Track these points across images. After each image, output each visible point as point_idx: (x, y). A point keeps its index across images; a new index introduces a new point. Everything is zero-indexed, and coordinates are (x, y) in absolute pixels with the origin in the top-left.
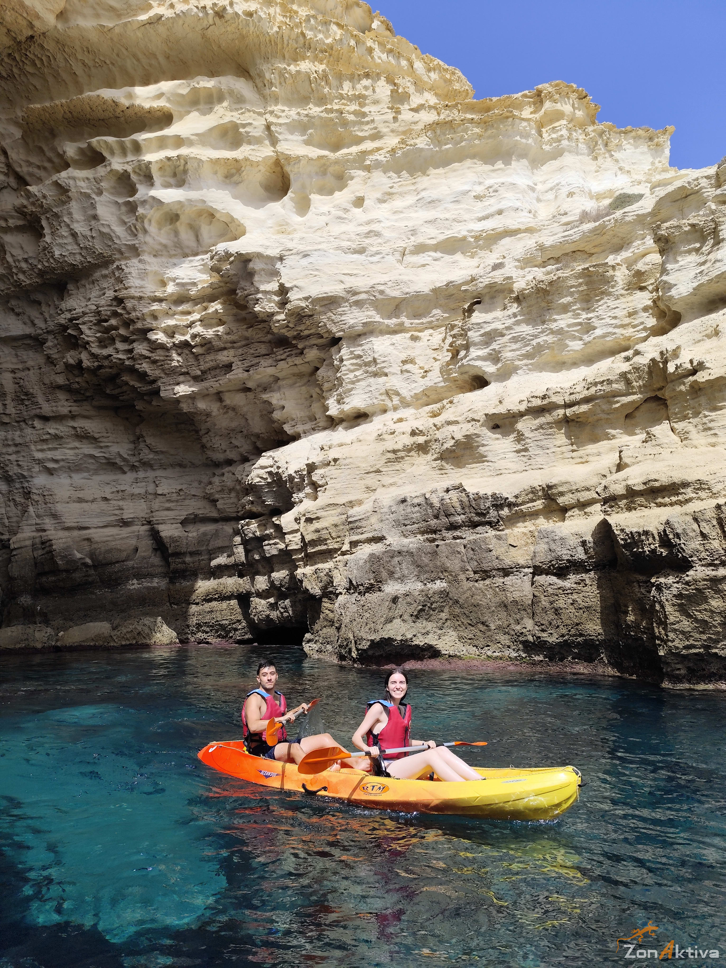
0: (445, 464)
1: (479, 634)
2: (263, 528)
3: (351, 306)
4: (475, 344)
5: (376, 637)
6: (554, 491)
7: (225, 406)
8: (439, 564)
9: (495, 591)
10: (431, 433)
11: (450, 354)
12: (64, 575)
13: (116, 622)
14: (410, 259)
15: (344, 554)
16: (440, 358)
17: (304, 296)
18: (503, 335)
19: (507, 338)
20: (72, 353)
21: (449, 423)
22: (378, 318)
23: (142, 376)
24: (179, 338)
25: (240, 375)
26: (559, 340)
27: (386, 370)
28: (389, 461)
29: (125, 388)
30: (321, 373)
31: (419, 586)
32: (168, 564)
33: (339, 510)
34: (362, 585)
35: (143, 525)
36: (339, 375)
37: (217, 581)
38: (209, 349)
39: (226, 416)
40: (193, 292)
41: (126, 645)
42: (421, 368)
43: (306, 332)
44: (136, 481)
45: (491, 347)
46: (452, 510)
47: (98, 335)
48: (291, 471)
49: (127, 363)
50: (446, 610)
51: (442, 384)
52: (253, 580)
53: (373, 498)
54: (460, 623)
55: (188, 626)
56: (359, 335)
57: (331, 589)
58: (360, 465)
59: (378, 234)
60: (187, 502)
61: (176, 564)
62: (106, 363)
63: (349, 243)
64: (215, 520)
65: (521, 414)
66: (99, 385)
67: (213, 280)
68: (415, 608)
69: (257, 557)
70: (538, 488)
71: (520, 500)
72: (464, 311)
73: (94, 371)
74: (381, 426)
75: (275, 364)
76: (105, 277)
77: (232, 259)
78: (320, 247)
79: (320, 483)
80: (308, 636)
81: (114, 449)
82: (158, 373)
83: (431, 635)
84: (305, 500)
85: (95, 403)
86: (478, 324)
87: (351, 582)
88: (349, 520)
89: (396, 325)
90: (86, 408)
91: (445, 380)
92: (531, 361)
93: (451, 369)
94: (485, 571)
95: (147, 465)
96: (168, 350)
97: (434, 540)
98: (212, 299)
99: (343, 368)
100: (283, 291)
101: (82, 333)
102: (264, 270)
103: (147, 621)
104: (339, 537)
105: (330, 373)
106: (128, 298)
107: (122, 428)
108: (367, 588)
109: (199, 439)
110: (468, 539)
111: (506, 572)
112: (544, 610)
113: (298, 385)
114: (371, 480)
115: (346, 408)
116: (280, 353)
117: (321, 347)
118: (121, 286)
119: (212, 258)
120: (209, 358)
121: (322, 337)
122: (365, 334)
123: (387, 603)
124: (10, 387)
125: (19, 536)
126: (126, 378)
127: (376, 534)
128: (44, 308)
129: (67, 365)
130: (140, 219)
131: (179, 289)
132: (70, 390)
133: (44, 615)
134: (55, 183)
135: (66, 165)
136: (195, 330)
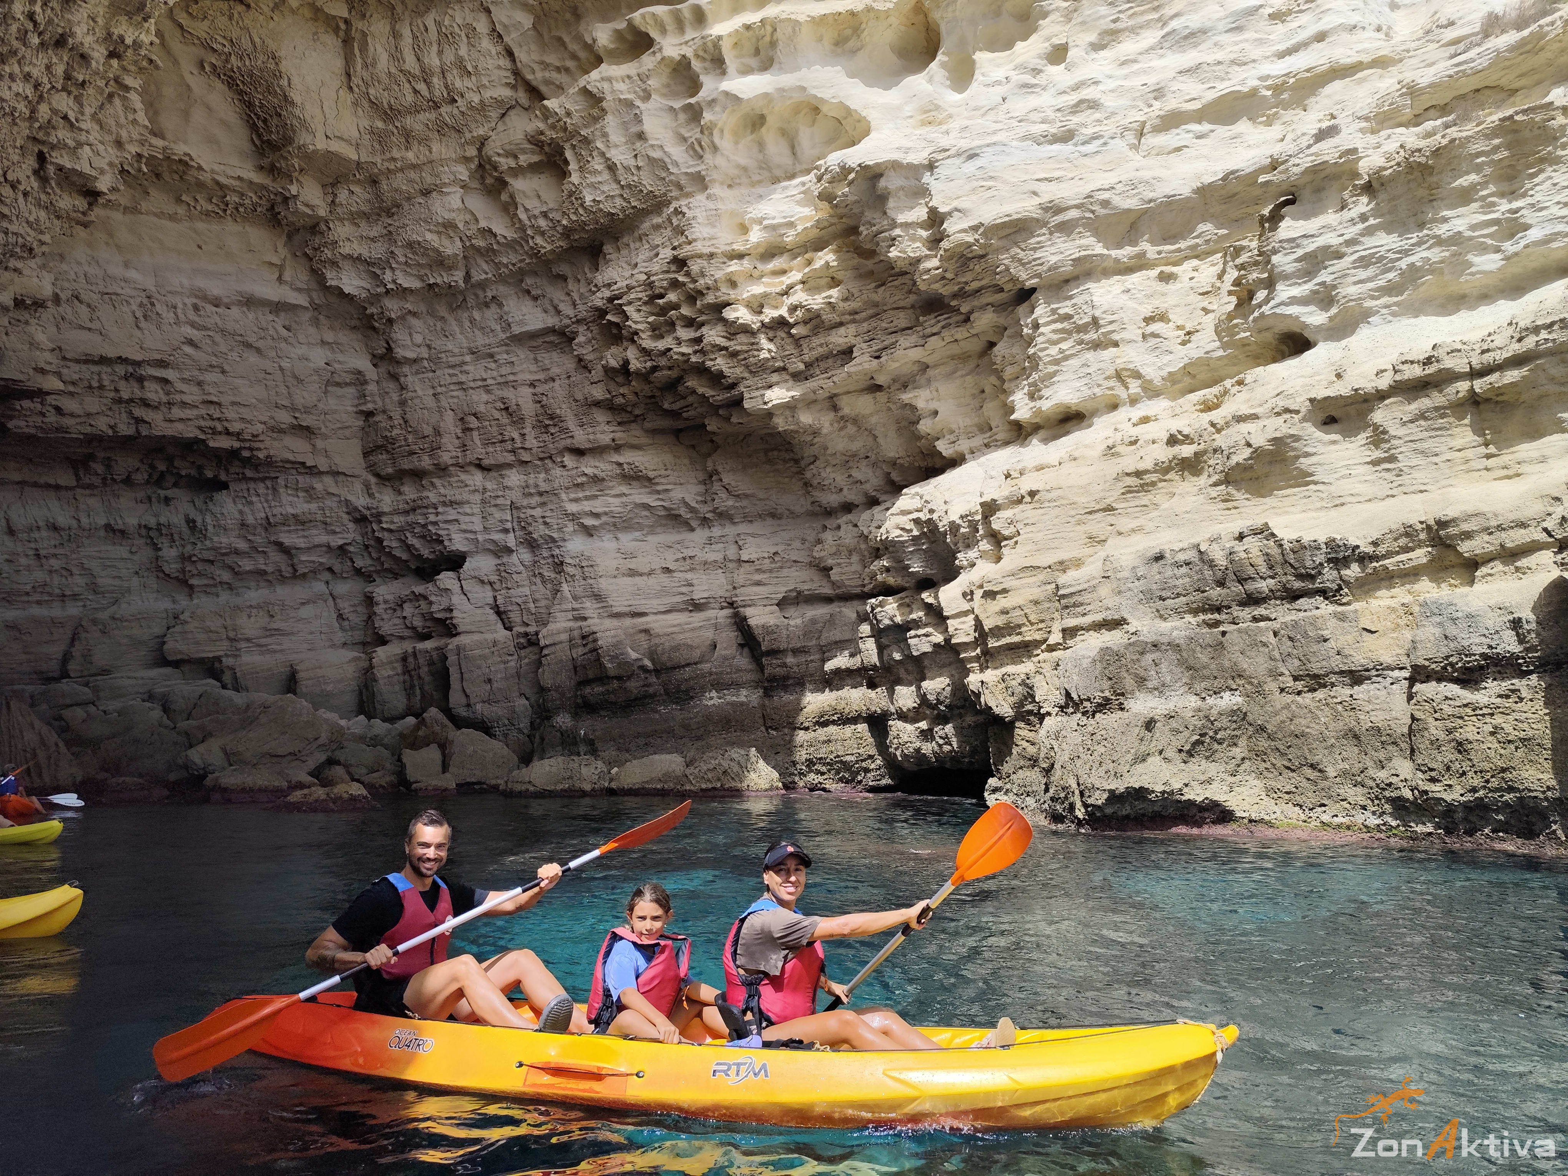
0: (1234, 492)
1: (1305, 783)
2: (907, 610)
3: (1051, 233)
4: (1286, 277)
5: (1120, 786)
6: (1452, 531)
7: (842, 418)
8: (1227, 664)
9: (1336, 711)
10: (1206, 438)
11: (1234, 300)
12: (615, 684)
13: (691, 754)
14: (1152, 140)
15: (1051, 649)
16: (1215, 307)
17: (971, 224)
18: (1339, 256)
19: (1348, 260)
20: (614, 350)
21: (1240, 419)
22: (1099, 249)
23: (716, 379)
24: (770, 314)
25: (866, 366)
26: (1453, 255)
27: (1115, 337)
28: (1129, 490)
29: (690, 399)
30: (1000, 350)
31: (1193, 702)
32: (761, 668)
33: (1042, 576)
34: (1089, 700)
35: (722, 608)
36: (1031, 351)
37: (835, 694)
38: (817, 327)
39: (842, 433)
40: (790, 237)
41: (706, 790)
42: (1179, 328)
43: (975, 285)
44: (710, 541)
45: (1318, 280)
46: (1251, 571)
47: (651, 319)
48: (954, 517)
49: (694, 359)
50: (1243, 742)
51: (1221, 353)
52: (891, 692)
53: (1102, 554)
54: (1268, 765)
55: (794, 763)
56: (1067, 281)
57: (1029, 707)
58: (1076, 499)
59: (1093, 105)
60: (785, 573)
61: (772, 666)
62: (663, 362)
63: (1044, 127)
64: (828, 600)
65: (1381, 396)
66: (653, 397)
67: (820, 215)
68: (1187, 739)
69: (897, 656)
70: (1419, 527)
71: (1382, 550)
72: (1262, 220)
73: (645, 376)
74: (1110, 432)
75: (922, 342)
76: (657, 227)
77: (852, 176)
78: (995, 139)
79: (1006, 533)
80: (992, 782)
81: (677, 494)
82: (739, 371)
83: (1215, 785)
84: (979, 562)
85: (648, 425)
86: (1293, 240)
87: (1068, 695)
88: (1061, 592)
89: (1131, 258)
90: (635, 434)
91: (1224, 346)
92: (1395, 299)
93: (1236, 325)
94: (1316, 677)
95: (724, 516)
96: (753, 333)
97: (1217, 624)
98: (818, 245)
99: (1040, 339)
100: (936, 219)
101: (627, 318)
102: (902, 188)
103: (736, 753)
104: (1042, 621)
105: (1016, 350)
106: (692, 257)
107: (687, 461)
108: (1099, 705)
109: (801, 472)
110: (1281, 620)
111: (1356, 677)
112: (1436, 744)
113: (959, 373)
114: (1098, 525)
115: (1045, 405)
116: (931, 323)
117: (1001, 308)
118: (683, 239)
119: (819, 179)
120: (816, 341)
121: (1002, 290)
122: (1076, 278)
123: (1137, 730)
124: (528, 408)
125: (551, 627)
126: (691, 382)
127: (1110, 615)
128: (571, 285)
129: (607, 370)
130: (707, 129)
131: (768, 235)
132: (611, 408)
133: (591, 742)
134: (582, 91)
135: (598, 60)
136: (794, 299)
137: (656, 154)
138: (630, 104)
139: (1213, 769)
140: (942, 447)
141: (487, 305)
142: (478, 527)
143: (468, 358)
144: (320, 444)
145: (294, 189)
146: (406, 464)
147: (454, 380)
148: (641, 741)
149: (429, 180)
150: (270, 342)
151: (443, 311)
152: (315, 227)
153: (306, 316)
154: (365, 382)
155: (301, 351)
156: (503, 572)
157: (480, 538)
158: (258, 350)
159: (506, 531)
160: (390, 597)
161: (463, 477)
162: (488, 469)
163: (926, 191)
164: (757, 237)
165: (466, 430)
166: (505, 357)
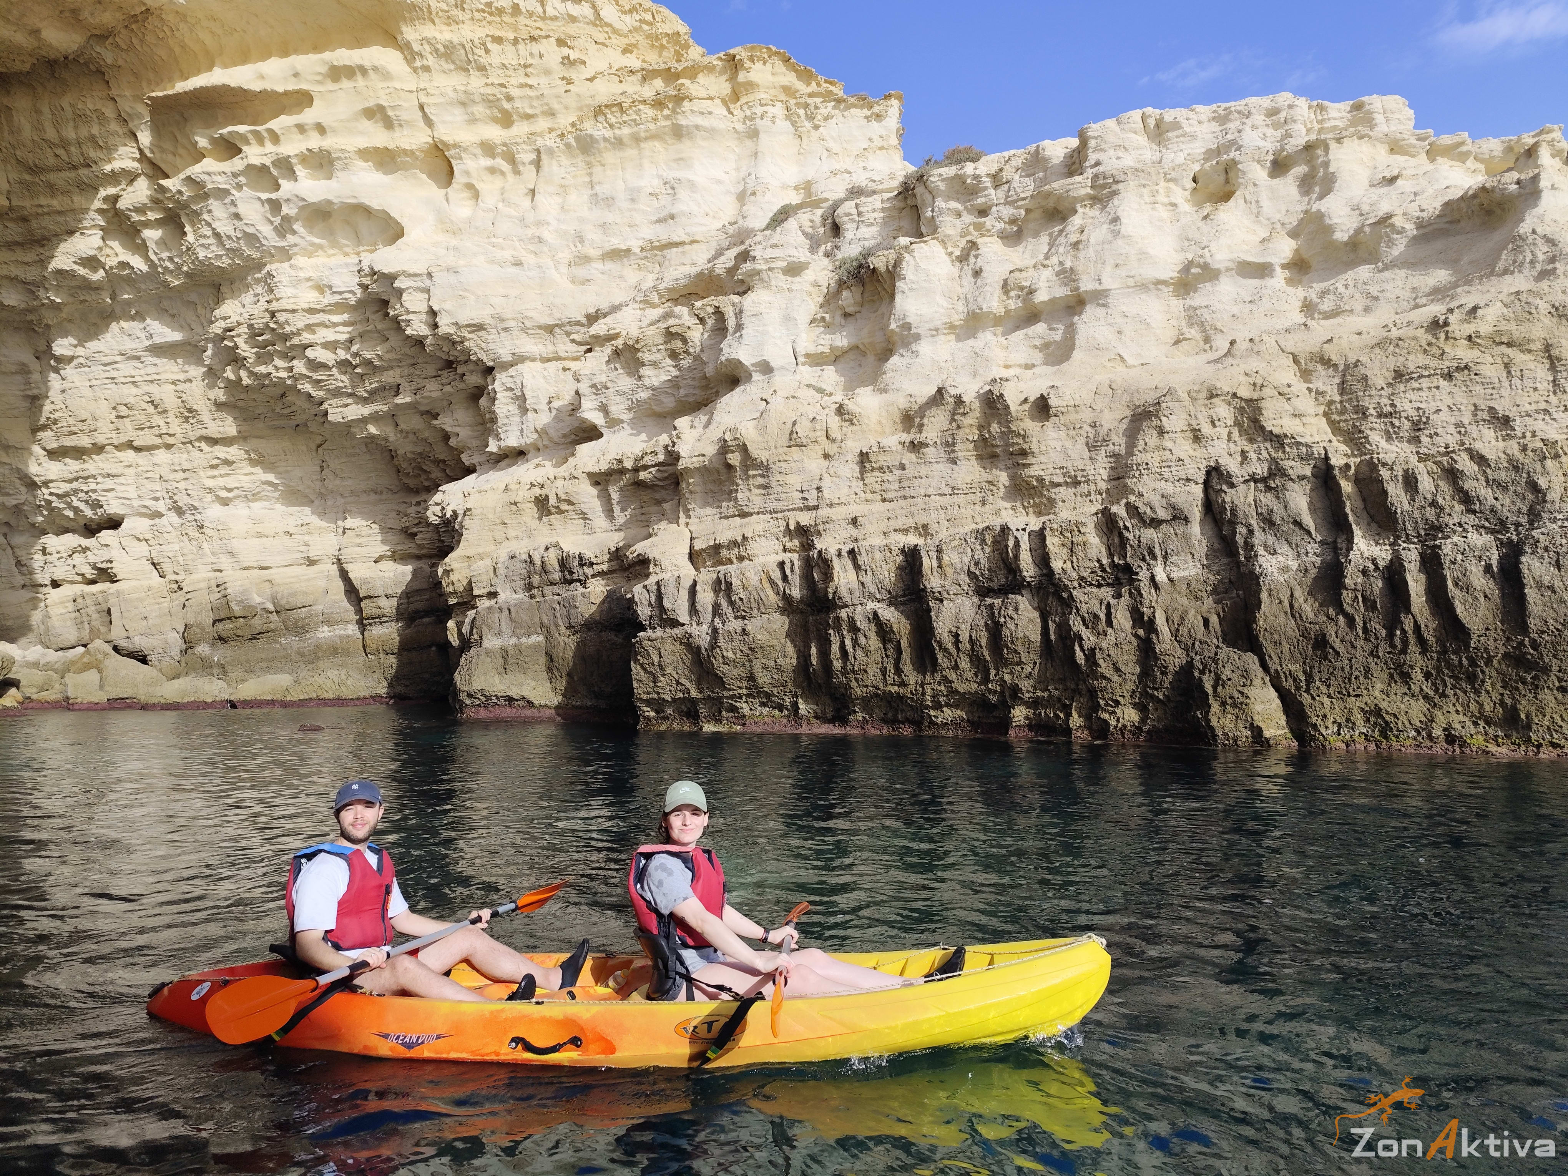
3: (499, 334)
7: (402, 430)
12: (242, 622)
14: (575, 271)
15: (473, 607)
17: (452, 321)
19: (611, 391)
20: (231, 368)
23: (307, 397)
24: (342, 355)
25: (408, 399)
27: (535, 407)
28: (512, 513)
29: (294, 409)
30: (484, 401)
31: (514, 640)
32: (359, 609)
35: (332, 563)
36: (495, 407)
38: (372, 369)
39: (406, 441)
43: (461, 358)
46: (550, 568)
47: (255, 350)
49: (289, 382)
56: (509, 365)
58: (489, 515)
60: (383, 536)
61: (366, 608)
62: (268, 381)
65: (610, 475)
71: (599, 560)
73: (257, 389)
75: (441, 387)
76: (258, 281)
77: (377, 276)
79: (460, 531)
81: (297, 475)
82: (322, 394)
83: (524, 687)
85: (267, 422)
89: (549, 354)
90: (259, 428)
94: (573, 627)
95: (335, 493)
96: (330, 369)
99: (498, 401)
100: (433, 313)
101: (238, 346)
102: (411, 287)
105: (489, 404)
106: (280, 310)
108: (473, 643)
110: (562, 595)
114: (498, 532)
115: (503, 444)
116: (445, 376)
117: (479, 374)
118: (274, 296)
119: (360, 272)
120: (373, 378)
121: (476, 364)
122: (513, 363)
124: (171, 402)
125: (194, 577)
126: (290, 398)
127: (492, 589)
128: (200, 310)
129: (230, 381)
130: (286, 219)
131: (337, 298)
132: (235, 407)
133: (223, 667)
134: (189, 179)
135: (199, 156)
136: (355, 348)
137: (250, 230)
138: (227, 192)
139: (521, 677)
140: (464, 457)
141: (133, 318)
142: (133, 495)
143: (118, 358)
146: (68, 442)
147: (107, 375)
148: (264, 665)
149: (73, 224)
151: (93, 318)
154: (28, 372)
156: (156, 532)
157: (135, 504)
159: (157, 499)
160: (60, 548)
161: (118, 454)
162: (138, 449)
163: (428, 291)
164: (328, 299)
165: (119, 417)
166: (150, 359)
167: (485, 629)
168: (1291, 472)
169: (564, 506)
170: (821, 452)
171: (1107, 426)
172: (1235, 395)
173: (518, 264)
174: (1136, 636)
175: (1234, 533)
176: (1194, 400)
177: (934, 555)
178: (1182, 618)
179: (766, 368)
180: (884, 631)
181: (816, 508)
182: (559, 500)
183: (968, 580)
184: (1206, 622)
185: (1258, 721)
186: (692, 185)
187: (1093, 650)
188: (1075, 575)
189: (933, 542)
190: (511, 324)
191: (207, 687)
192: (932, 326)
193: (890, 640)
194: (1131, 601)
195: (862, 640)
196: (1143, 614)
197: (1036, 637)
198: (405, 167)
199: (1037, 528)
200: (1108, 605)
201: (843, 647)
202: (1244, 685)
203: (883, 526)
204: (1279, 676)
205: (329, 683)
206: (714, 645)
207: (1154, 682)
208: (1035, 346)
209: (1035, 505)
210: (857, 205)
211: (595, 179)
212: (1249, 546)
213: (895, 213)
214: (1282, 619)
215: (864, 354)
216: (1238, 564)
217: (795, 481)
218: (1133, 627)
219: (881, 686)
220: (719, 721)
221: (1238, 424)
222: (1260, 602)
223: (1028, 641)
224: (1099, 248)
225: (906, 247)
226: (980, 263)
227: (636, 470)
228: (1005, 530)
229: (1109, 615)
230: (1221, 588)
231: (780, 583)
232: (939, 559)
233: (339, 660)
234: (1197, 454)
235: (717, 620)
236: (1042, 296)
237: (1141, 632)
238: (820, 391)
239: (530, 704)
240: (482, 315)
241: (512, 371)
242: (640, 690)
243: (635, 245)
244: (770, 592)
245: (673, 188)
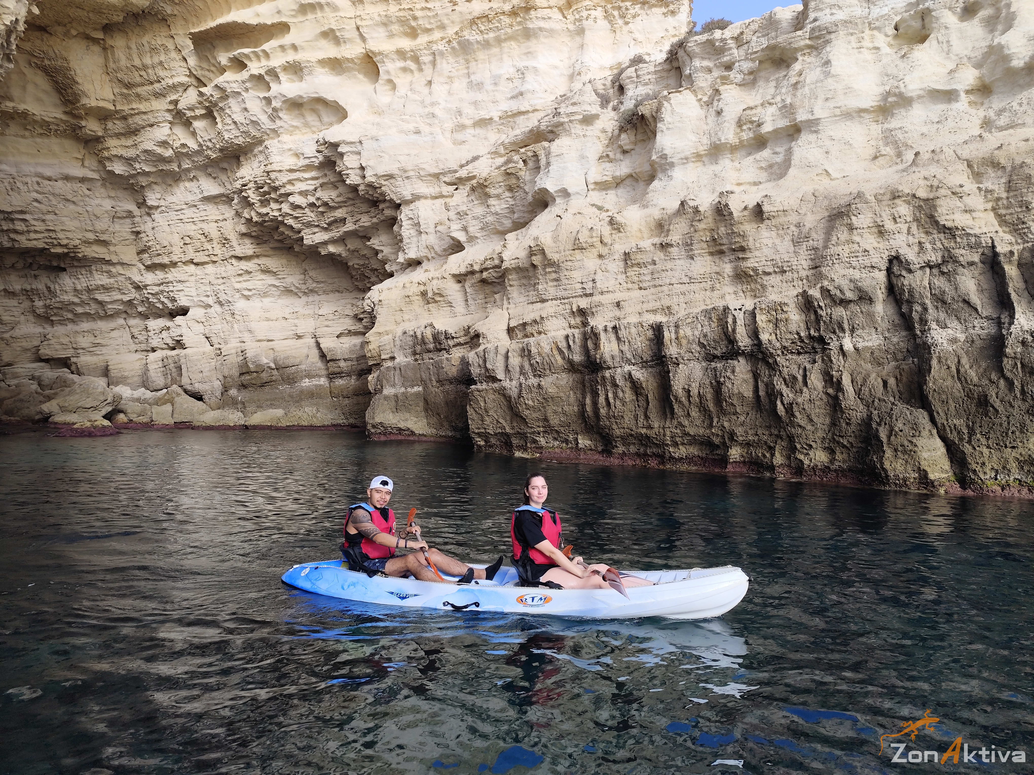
3: (403, 181)
8: (419, 376)
12: (255, 375)
17: (373, 173)
18: (467, 215)
19: (470, 217)
20: (247, 210)
22: (423, 189)
23: (291, 228)
24: (310, 200)
25: (351, 229)
27: (426, 230)
28: (406, 303)
29: (284, 236)
31: (403, 390)
32: (328, 368)
35: (311, 338)
36: (402, 231)
38: (328, 208)
39: (353, 256)
43: (381, 198)
44: (307, 304)
45: (463, 223)
46: (427, 341)
47: (259, 198)
49: (280, 219)
53: (396, 329)
56: (410, 202)
58: (392, 305)
60: (342, 320)
61: (333, 367)
62: (268, 218)
65: (466, 276)
66: (269, 233)
70: (466, 327)
71: (458, 335)
73: (262, 224)
75: (370, 220)
76: (261, 152)
77: (327, 145)
81: (289, 280)
82: (299, 226)
83: (409, 422)
85: (270, 245)
89: (437, 194)
90: (266, 249)
92: (484, 234)
94: (441, 381)
95: (313, 291)
96: (304, 209)
97: (418, 360)
99: (403, 227)
100: (362, 168)
101: (250, 196)
102: (349, 151)
105: (399, 229)
106: (272, 171)
107: (293, 263)
108: (378, 391)
110: (434, 359)
111: (450, 382)
114: (398, 316)
115: (407, 257)
116: (373, 212)
117: (392, 209)
118: (268, 162)
120: (329, 215)
121: (390, 202)
122: (413, 201)
124: (215, 234)
125: (229, 346)
126: (282, 229)
127: (392, 355)
128: (229, 174)
129: (247, 219)
130: (275, 110)
131: (307, 162)
132: (252, 237)
133: (243, 403)
134: (216, 86)
135: (222, 70)
136: (318, 194)
137: (254, 119)
138: (239, 93)
139: (407, 415)
140: (387, 267)
141: (192, 180)
142: (194, 294)
143: (184, 207)
144: (112, 248)
145: (83, 123)
146: (157, 260)
147: (178, 217)
148: (269, 403)
149: (152, 120)
150: (80, 198)
151: (170, 181)
152: (98, 140)
153: (99, 184)
154: (134, 217)
155: (97, 201)
156: (208, 317)
157: (196, 299)
158: (74, 202)
159: (208, 296)
160: (155, 328)
161: (185, 268)
162: (197, 264)
163: (359, 153)
164: (303, 162)
165: (185, 244)
166: (202, 207)
167: (385, 382)
168: (961, 259)
169: (438, 298)
170: (596, 254)
171: (808, 225)
172: (914, 196)
173: (418, 132)
174: (827, 394)
175: (911, 311)
176: (879, 201)
177: (673, 329)
178: (865, 380)
179: (565, 193)
180: (636, 387)
181: (591, 295)
182: (435, 294)
183: (698, 349)
184: (885, 383)
185: (924, 465)
186: (535, 70)
187: (791, 404)
188: (778, 345)
189: (673, 319)
190: (411, 173)
191: (231, 416)
192: (682, 155)
193: (641, 394)
194: (824, 366)
195: (621, 394)
196: (832, 377)
197: (748, 393)
198: (348, 70)
199: (751, 308)
200: (805, 369)
201: (607, 399)
202: (914, 436)
203: (638, 308)
204: (945, 429)
205: (305, 416)
206: (520, 395)
207: (840, 431)
208: (762, 168)
209: (752, 290)
210: (636, 70)
211: (471, 71)
212: (923, 321)
213: (665, 74)
214: (949, 382)
215: (637, 180)
216: (915, 336)
217: (577, 275)
218: (825, 387)
219: (634, 428)
220: (525, 450)
221: (916, 220)
222: (930, 367)
223: (741, 396)
224: (813, 86)
225: (665, 96)
226: (721, 105)
227: (481, 272)
228: (726, 309)
229: (805, 376)
230: (900, 356)
231: (565, 351)
232: (677, 332)
233: (315, 401)
234: (881, 246)
235: (522, 377)
236: (767, 128)
237: (830, 391)
238: (600, 208)
239: (413, 433)
240: (392, 168)
241: (412, 206)
242: (473, 426)
243: (495, 115)
244: (559, 358)
245: (523, 74)
